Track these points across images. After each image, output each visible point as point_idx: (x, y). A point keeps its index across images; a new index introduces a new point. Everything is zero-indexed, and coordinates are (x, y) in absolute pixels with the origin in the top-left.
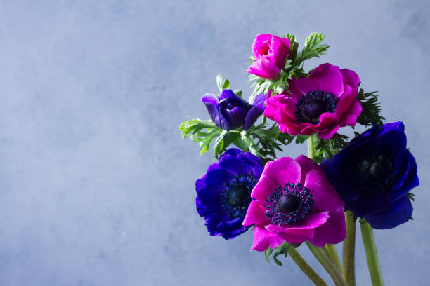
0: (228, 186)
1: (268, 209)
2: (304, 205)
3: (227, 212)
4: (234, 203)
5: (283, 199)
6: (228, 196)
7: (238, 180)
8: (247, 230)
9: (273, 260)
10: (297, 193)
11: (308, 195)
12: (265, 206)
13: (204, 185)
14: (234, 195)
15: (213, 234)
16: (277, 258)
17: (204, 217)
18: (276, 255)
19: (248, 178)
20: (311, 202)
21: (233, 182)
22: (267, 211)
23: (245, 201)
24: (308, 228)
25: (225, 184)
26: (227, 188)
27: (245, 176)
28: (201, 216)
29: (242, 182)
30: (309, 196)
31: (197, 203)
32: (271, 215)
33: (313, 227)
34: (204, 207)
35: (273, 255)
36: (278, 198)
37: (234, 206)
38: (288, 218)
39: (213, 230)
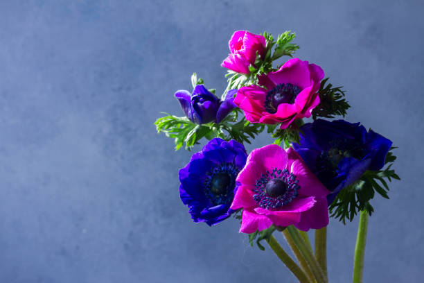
0: (211, 174)
1: (256, 193)
2: (291, 190)
3: (210, 200)
4: (217, 190)
5: (271, 183)
6: (210, 184)
7: (220, 168)
8: (229, 216)
9: (256, 244)
10: (284, 178)
11: (294, 180)
12: (253, 190)
13: (187, 174)
14: (216, 183)
15: (196, 221)
16: (260, 242)
17: (187, 205)
18: (259, 240)
19: (230, 167)
20: (297, 187)
21: (216, 171)
22: (255, 195)
23: (227, 187)
24: (296, 211)
25: (207, 173)
26: (210, 177)
27: (228, 165)
28: (185, 204)
29: (224, 170)
30: (296, 181)
31: (181, 192)
32: (259, 199)
33: (300, 210)
34: (188, 196)
35: (256, 239)
36: (265, 184)
37: (216, 194)
38: (276, 201)
39: (196, 216)
